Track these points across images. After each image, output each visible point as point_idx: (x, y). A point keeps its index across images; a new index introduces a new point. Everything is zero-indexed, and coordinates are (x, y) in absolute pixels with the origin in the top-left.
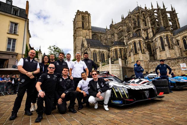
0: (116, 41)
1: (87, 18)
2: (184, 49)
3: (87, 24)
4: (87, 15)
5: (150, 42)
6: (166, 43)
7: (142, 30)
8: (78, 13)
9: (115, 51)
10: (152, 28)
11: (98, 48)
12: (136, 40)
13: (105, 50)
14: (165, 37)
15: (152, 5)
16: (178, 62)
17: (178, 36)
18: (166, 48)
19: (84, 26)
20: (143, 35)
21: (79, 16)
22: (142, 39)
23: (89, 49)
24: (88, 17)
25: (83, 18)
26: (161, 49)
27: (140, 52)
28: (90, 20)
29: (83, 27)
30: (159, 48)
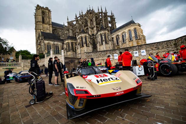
0: (70, 36)
1: (47, 13)
2: (117, 44)
3: (48, 19)
4: (47, 11)
5: (94, 38)
6: (104, 39)
7: (89, 28)
8: (38, 8)
9: (68, 44)
10: (96, 27)
11: (52, 41)
12: (83, 35)
13: (59, 43)
14: (104, 35)
15: (98, 9)
16: (106, 54)
17: (114, 35)
18: (104, 43)
19: (45, 20)
20: (90, 32)
21: (39, 10)
22: (87, 35)
23: (42, 41)
24: (49, 13)
25: (44, 13)
26: (101, 44)
27: (85, 45)
28: (50, 16)
29: (43, 22)
30: (99, 43)
